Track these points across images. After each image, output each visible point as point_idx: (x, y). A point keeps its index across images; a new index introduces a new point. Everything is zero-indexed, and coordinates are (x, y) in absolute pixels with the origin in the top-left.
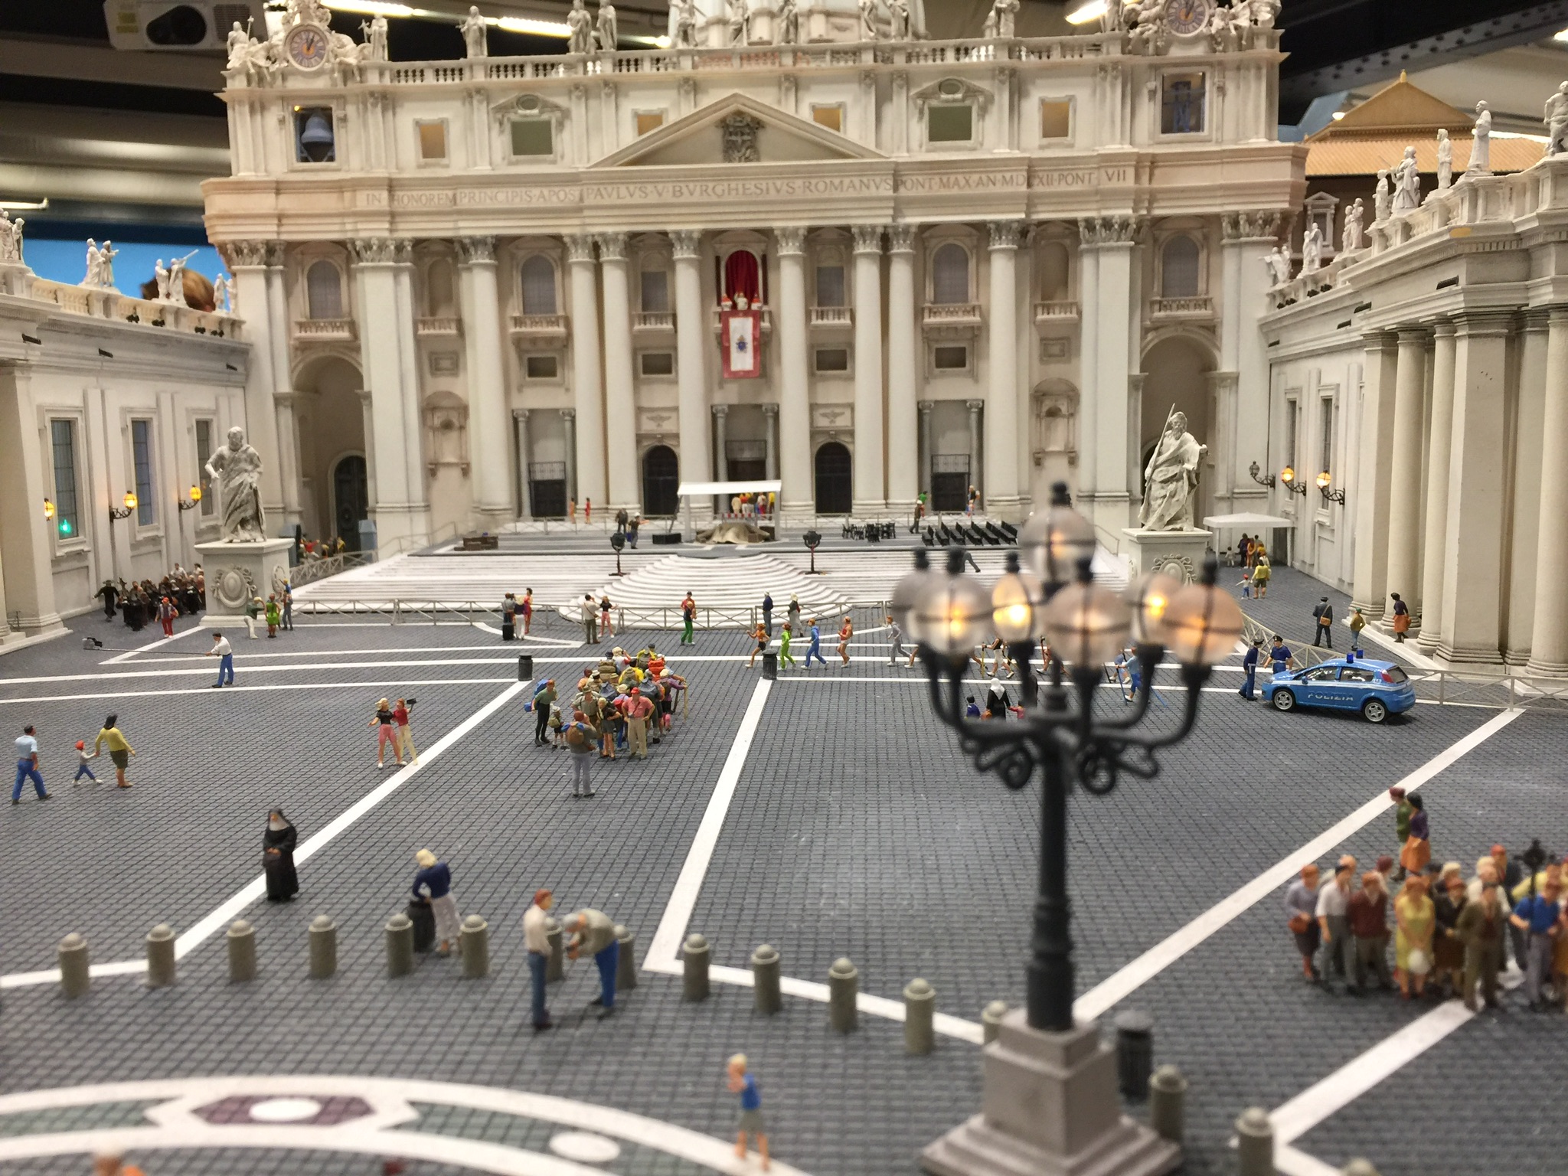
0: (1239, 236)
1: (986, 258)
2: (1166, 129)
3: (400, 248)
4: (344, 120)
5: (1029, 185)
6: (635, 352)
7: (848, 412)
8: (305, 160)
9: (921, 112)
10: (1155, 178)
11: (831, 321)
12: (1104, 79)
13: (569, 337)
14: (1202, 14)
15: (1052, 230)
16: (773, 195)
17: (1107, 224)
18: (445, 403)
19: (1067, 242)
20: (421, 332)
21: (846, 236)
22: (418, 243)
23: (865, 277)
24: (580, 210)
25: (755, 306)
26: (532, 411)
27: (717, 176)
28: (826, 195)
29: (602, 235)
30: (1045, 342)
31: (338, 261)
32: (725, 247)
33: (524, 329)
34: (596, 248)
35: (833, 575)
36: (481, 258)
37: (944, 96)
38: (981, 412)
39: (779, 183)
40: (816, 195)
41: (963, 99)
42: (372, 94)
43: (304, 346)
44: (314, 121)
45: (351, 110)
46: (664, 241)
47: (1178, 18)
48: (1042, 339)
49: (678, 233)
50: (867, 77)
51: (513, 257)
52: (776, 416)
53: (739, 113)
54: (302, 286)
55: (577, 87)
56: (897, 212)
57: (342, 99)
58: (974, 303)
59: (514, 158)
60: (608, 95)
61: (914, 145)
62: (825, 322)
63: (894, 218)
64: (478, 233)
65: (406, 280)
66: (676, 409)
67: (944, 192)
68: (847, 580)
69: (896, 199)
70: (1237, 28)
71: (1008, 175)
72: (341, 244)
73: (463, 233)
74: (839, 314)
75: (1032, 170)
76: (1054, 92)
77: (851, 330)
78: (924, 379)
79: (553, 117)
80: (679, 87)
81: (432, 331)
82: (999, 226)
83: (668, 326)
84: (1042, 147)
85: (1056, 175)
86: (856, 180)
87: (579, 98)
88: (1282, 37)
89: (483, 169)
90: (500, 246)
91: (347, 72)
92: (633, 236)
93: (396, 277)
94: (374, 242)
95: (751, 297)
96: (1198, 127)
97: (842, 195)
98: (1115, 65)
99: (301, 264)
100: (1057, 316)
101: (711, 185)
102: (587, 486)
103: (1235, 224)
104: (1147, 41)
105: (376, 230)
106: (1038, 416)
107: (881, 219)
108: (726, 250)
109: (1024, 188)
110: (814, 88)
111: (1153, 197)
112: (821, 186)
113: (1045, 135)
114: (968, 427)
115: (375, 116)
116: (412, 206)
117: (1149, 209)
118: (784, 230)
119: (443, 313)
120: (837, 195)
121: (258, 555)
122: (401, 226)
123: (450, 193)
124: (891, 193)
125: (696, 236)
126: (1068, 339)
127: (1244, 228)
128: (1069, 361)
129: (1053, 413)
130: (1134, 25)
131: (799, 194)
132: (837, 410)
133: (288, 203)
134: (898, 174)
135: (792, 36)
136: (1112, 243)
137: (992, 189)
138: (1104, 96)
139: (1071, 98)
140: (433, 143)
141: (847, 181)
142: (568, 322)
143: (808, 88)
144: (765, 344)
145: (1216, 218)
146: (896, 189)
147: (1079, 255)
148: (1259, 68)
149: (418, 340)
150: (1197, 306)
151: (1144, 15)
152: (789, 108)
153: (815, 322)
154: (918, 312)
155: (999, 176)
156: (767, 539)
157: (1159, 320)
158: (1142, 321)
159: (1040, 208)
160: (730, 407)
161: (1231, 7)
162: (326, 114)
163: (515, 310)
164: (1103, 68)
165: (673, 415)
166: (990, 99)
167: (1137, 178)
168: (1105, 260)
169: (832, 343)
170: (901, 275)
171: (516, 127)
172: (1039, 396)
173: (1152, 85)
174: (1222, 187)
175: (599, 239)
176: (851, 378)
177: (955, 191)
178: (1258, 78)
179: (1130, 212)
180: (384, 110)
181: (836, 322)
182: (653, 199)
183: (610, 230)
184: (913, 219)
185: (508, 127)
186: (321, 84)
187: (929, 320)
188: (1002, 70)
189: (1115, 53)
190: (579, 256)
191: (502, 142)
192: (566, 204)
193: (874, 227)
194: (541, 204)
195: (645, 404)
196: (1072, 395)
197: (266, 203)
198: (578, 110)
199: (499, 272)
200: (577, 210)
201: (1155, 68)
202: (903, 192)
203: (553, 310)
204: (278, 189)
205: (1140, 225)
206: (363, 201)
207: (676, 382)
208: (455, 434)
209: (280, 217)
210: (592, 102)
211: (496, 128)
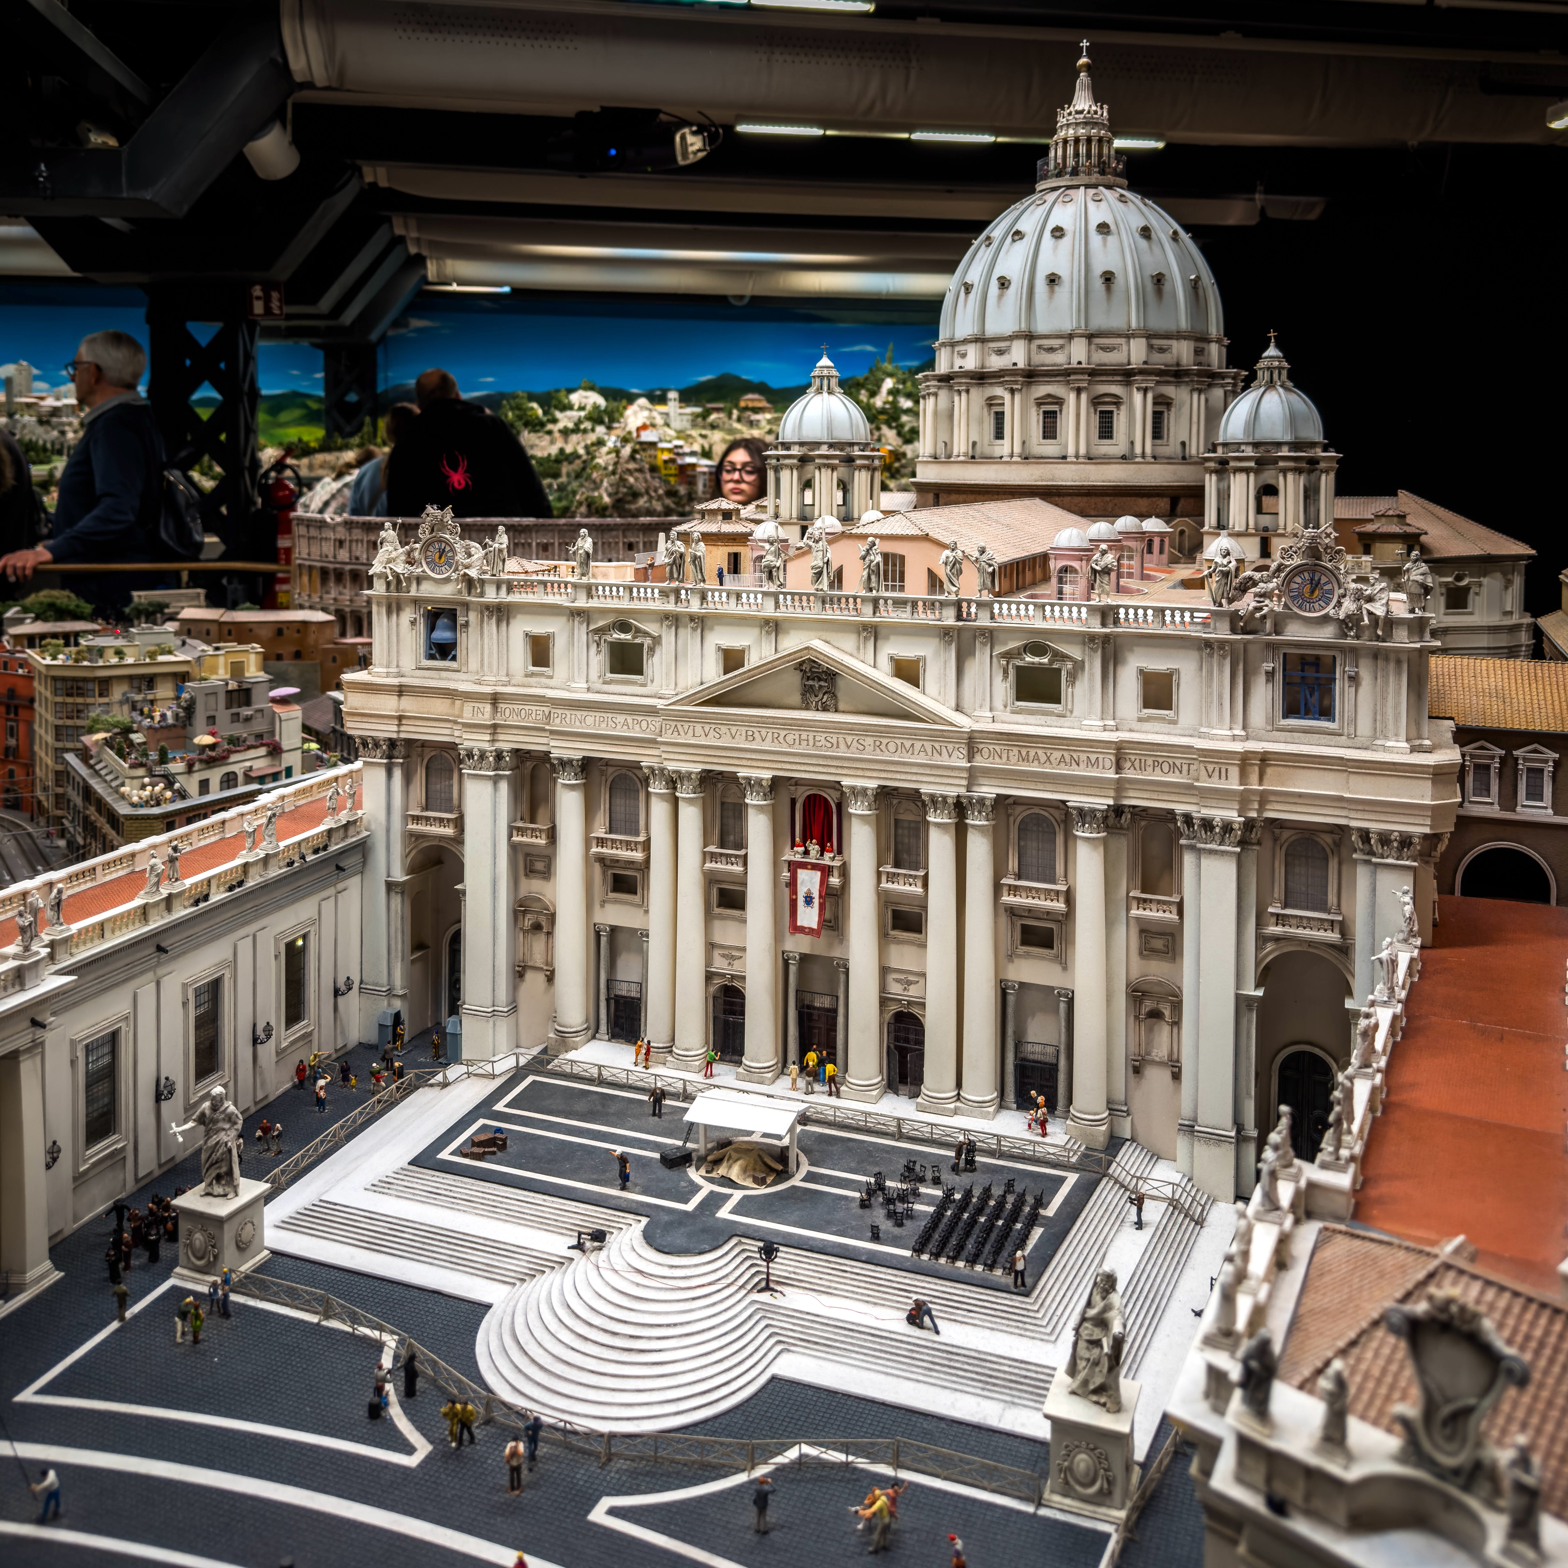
0: (1371, 855)
1: (1071, 840)
2: (1288, 712)
3: (499, 756)
4: (466, 625)
5: (1118, 770)
6: (708, 884)
7: (921, 980)
8: (431, 657)
9: (1006, 673)
11: (902, 885)
12: (1212, 657)
13: (647, 861)
16: (843, 751)
17: (1208, 824)
18: (535, 906)
19: (1170, 831)
20: (514, 838)
21: (918, 801)
22: (516, 753)
23: (939, 846)
24: (658, 743)
25: (827, 858)
26: (612, 927)
27: (790, 724)
28: (897, 757)
29: (677, 771)
30: (1144, 936)
31: (452, 756)
32: (799, 791)
33: (604, 850)
34: (672, 782)
36: (568, 778)
37: (1030, 658)
38: (1070, 1002)
39: (849, 738)
40: (886, 756)
41: (1051, 663)
42: (489, 607)
43: (415, 837)
44: (441, 622)
45: (471, 618)
46: (736, 784)
47: (1301, 595)
48: (1140, 933)
49: (748, 779)
50: (949, 635)
51: (598, 775)
52: (846, 971)
53: (814, 663)
54: (420, 778)
55: (668, 617)
56: (972, 783)
57: (465, 606)
58: (1061, 885)
59: (609, 676)
60: (695, 631)
61: (997, 706)
62: (896, 886)
63: (969, 788)
64: (566, 754)
65: (504, 786)
66: (744, 951)
67: (1024, 766)
69: (970, 770)
71: (1094, 758)
72: (453, 745)
73: (553, 752)
74: (912, 879)
75: (1123, 755)
76: (1156, 662)
77: (924, 896)
78: (1005, 955)
79: (645, 643)
80: (761, 627)
81: (524, 839)
82: (1082, 812)
83: (738, 867)
84: (1139, 723)
85: (1150, 762)
86: (928, 746)
87: (669, 627)
89: (579, 691)
90: (587, 767)
91: (470, 583)
92: (707, 775)
93: (495, 783)
94: (476, 752)
95: (824, 844)
96: (1328, 716)
97: (914, 759)
98: (1223, 643)
99: (418, 759)
100: (1155, 913)
101: (782, 734)
103: (1366, 839)
105: (477, 741)
106: (1137, 1016)
107: (954, 788)
108: (799, 796)
109: (1112, 773)
110: (894, 639)
111: (1265, 799)
112: (892, 747)
113: (1143, 707)
114: (1055, 1014)
115: (491, 627)
116: (511, 719)
117: (1260, 811)
118: (852, 787)
119: (539, 822)
120: (907, 758)
122: (501, 738)
124: (964, 762)
125: (766, 782)
126: (1170, 937)
127: (1375, 847)
128: (1171, 959)
129: (1154, 1016)
131: (869, 753)
132: (910, 978)
133: (408, 705)
134: (973, 744)
135: (873, 584)
136: (1214, 846)
137: (1074, 769)
138: (1211, 672)
139: (1175, 672)
140: (540, 654)
141: (918, 745)
142: (647, 846)
143: (887, 639)
144: (833, 900)
145: (1345, 829)
146: (970, 758)
147: (1181, 847)
149: (515, 845)
152: (865, 657)
153: (885, 884)
154: (997, 889)
155: (1084, 758)
157: (1274, 934)
158: (1258, 927)
159: (1131, 794)
160: (802, 955)
162: (451, 616)
163: (600, 830)
164: (1210, 646)
165: (742, 958)
166: (1080, 667)
167: (1243, 778)
168: (1207, 861)
169: (905, 906)
170: (979, 846)
171: (611, 646)
173: (1270, 667)
175: (675, 775)
176: (924, 943)
177: (1035, 766)
179: (1234, 814)
180: (499, 622)
181: (909, 886)
182: (726, 741)
183: (684, 767)
184: (989, 790)
185: (604, 649)
186: (448, 591)
187: (1008, 898)
188: (1094, 638)
189: (1222, 630)
190: (657, 788)
191: (600, 662)
192: (648, 735)
193: (946, 797)
194: (625, 732)
195: (718, 939)
196: (1176, 1001)
197: (388, 704)
198: (668, 636)
199: (586, 791)
200: (655, 743)
201: (1273, 647)
202: (978, 762)
203: (637, 834)
204: (401, 691)
205: (1249, 825)
206: (469, 713)
207: (744, 921)
208: (543, 937)
209: (400, 718)
210: (681, 631)
211: (593, 648)
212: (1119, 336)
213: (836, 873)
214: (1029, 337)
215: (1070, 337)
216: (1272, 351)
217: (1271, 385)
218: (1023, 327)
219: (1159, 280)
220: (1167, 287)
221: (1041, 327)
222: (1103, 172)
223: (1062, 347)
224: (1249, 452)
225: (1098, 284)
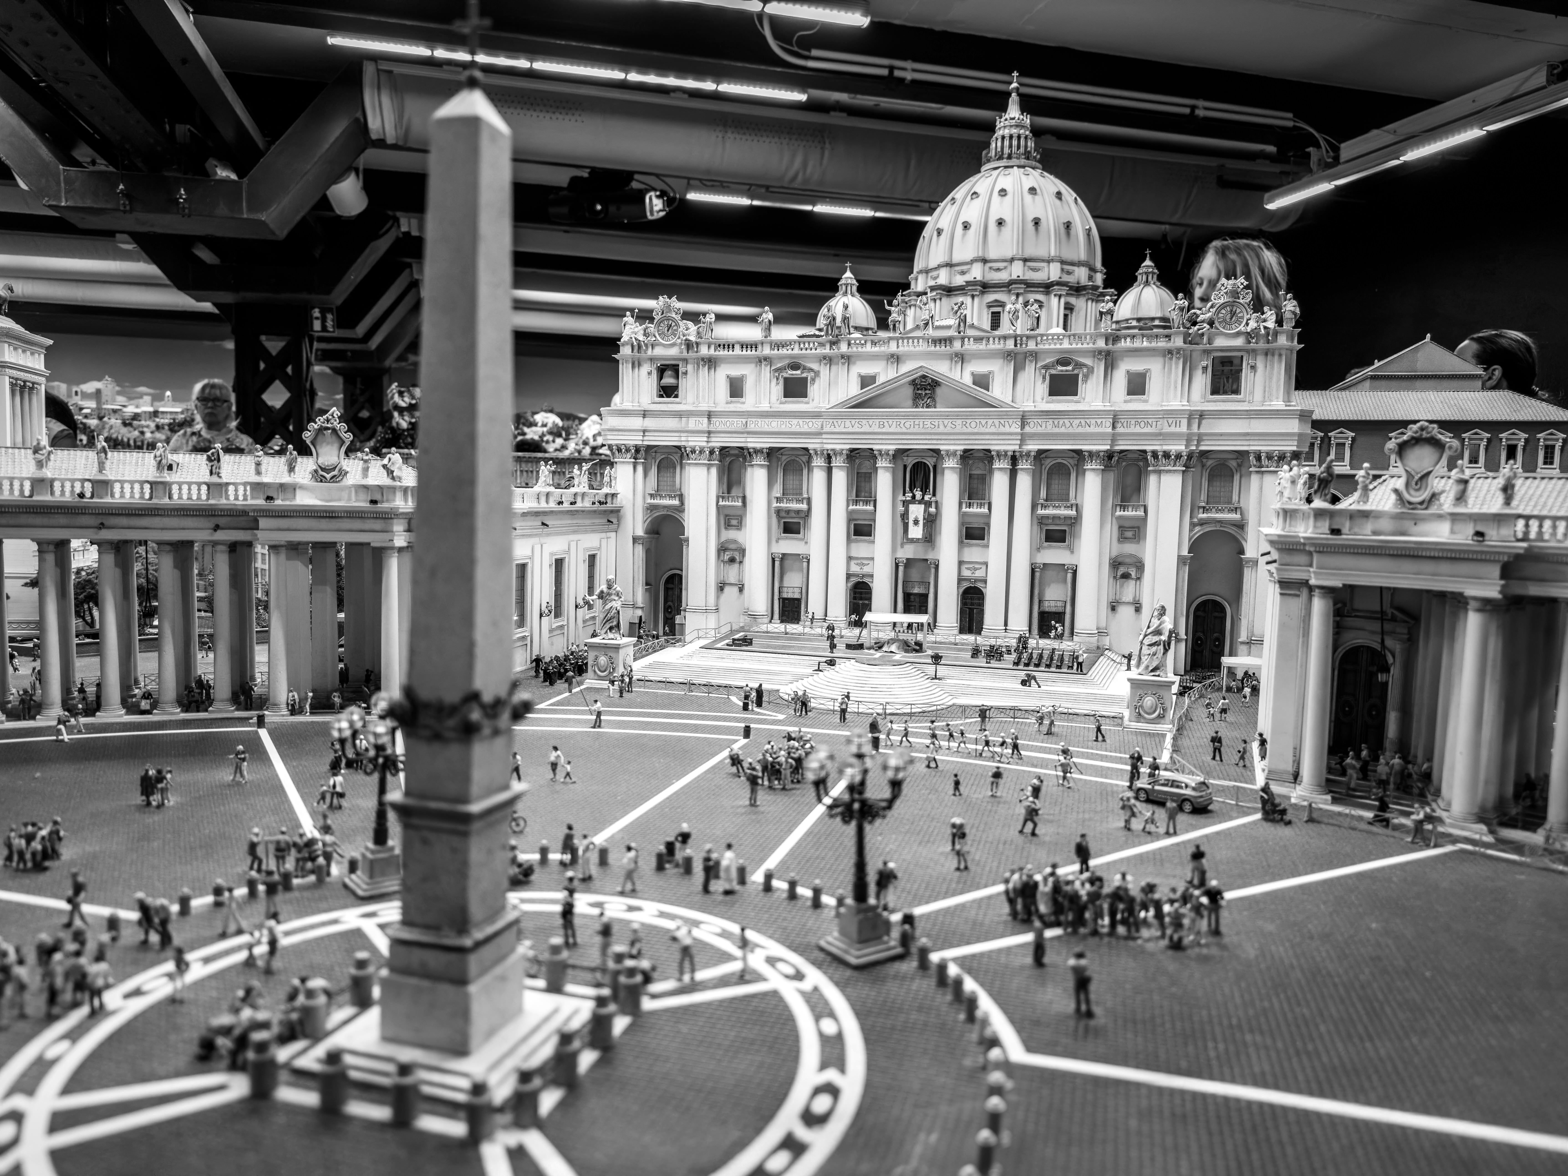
0: (1261, 467)
1: (1081, 473)
2: (1215, 391)
3: (712, 452)
4: (686, 373)
5: (1114, 427)
6: (849, 521)
7: (984, 567)
8: (661, 396)
9: (1044, 378)
10: (1202, 426)
11: (975, 510)
12: (1171, 359)
13: (809, 509)
14: (1242, 318)
15: (1130, 456)
16: (942, 429)
17: (1167, 455)
18: (732, 546)
19: (1141, 464)
20: (721, 503)
21: (987, 456)
22: (722, 449)
23: (999, 483)
24: (820, 434)
25: (927, 498)
26: (784, 555)
27: (907, 416)
28: (976, 430)
29: (832, 450)
30: (1122, 529)
31: (675, 458)
32: (910, 459)
33: (782, 505)
34: (829, 457)
35: (949, 681)
36: (759, 460)
37: (1060, 368)
38: (1075, 573)
39: (946, 422)
40: (970, 430)
41: (1073, 370)
42: (703, 359)
43: (652, 508)
44: (668, 373)
45: (690, 368)
46: (871, 455)
47: (1225, 321)
48: (1120, 527)
49: (880, 451)
50: (1008, 355)
51: (779, 459)
52: (937, 567)
53: (924, 377)
54: (654, 471)
55: (825, 358)
56: (1022, 442)
57: (686, 361)
58: (1073, 502)
59: (784, 400)
60: (843, 364)
61: (1038, 398)
62: (971, 510)
63: (1020, 446)
64: (758, 446)
65: (714, 471)
66: (872, 559)
67: (1056, 430)
68: (955, 685)
69: (1022, 434)
70: (1265, 328)
71: (1099, 421)
72: (679, 447)
73: (750, 445)
74: (981, 505)
75: (1116, 418)
76: (1136, 365)
77: (989, 516)
78: (1036, 549)
79: (810, 375)
80: (888, 360)
81: (727, 503)
82: (1091, 454)
83: (870, 508)
84: (1125, 402)
85: (1133, 422)
86: (996, 422)
87: (826, 364)
88: (1299, 334)
89: (765, 406)
90: (772, 454)
91: (689, 345)
92: (852, 450)
93: (709, 469)
94: (697, 448)
95: (924, 490)
96: (1237, 391)
97: (987, 431)
98: (1178, 350)
99: (655, 458)
100: (1130, 513)
101: (903, 421)
102: (815, 605)
103: (1258, 458)
104: (1203, 335)
105: (699, 441)
106: (1115, 577)
107: (1012, 446)
108: (910, 461)
109: (1110, 430)
110: (973, 361)
111: (1200, 438)
112: (973, 425)
113: (1128, 394)
114: (1065, 581)
115: (704, 371)
116: (721, 428)
117: (1198, 445)
118: (947, 451)
119: (735, 492)
120: (983, 430)
121: (617, 648)
122: (713, 439)
123: (744, 421)
124: (1019, 430)
125: (891, 453)
126: (1138, 528)
127: (1265, 461)
128: (1138, 542)
129: (1126, 576)
130: (1194, 324)
131: (958, 429)
132: (977, 566)
133: (649, 423)
134: (1024, 419)
135: (962, 329)
136: (1170, 468)
137: (1088, 430)
138: (1170, 369)
139: (1148, 370)
140: (736, 389)
141: (990, 422)
142: (809, 501)
143: (969, 361)
144: (931, 522)
145: (1246, 453)
146: (1023, 427)
147: (1148, 473)
148: (1280, 355)
149: (719, 508)
150: (1230, 511)
151: (1201, 317)
152: (955, 374)
153: (965, 509)
154: (1034, 507)
155: (1093, 421)
156: (917, 651)
157: (1201, 519)
158: (1191, 517)
159: (1120, 442)
160: (908, 559)
161: (1263, 313)
162: (675, 369)
163: (777, 492)
164: (1170, 352)
165: (871, 562)
166: (1091, 370)
167: (1189, 425)
168: (1165, 478)
169: (976, 524)
170: (1024, 482)
171: (786, 380)
172: (1115, 564)
173: (1204, 363)
174: (1248, 434)
175: (831, 453)
176: (987, 546)
177: (1063, 430)
178: (1280, 361)
179: (1182, 448)
180: (709, 369)
181: (979, 510)
182: (866, 429)
183: (838, 447)
184: (1033, 447)
185: (781, 381)
186: (673, 352)
187: (1041, 512)
188: (1100, 352)
189: (1178, 342)
190: (818, 462)
191: (778, 389)
192: (813, 430)
193: (1006, 452)
194: (798, 429)
195: (853, 554)
196: (1140, 566)
197: (637, 423)
198: (824, 371)
199: (769, 468)
200: (819, 434)
201: (1207, 352)
202: (1027, 429)
203: (801, 494)
204: (645, 414)
205: (1190, 456)
206: (693, 424)
207: (873, 542)
208: (736, 566)
209: (644, 431)
210: (833, 367)
211: (774, 381)
212: (1043, 261)
213: (933, 505)
214: (985, 261)
215: (1012, 260)
216: (1148, 262)
217: (1147, 283)
218: (980, 254)
219: (1068, 226)
220: (1072, 232)
221: (992, 254)
222: (1028, 158)
223: (1005, 268)
224: (1134, 323)
225: (1030, 226)
